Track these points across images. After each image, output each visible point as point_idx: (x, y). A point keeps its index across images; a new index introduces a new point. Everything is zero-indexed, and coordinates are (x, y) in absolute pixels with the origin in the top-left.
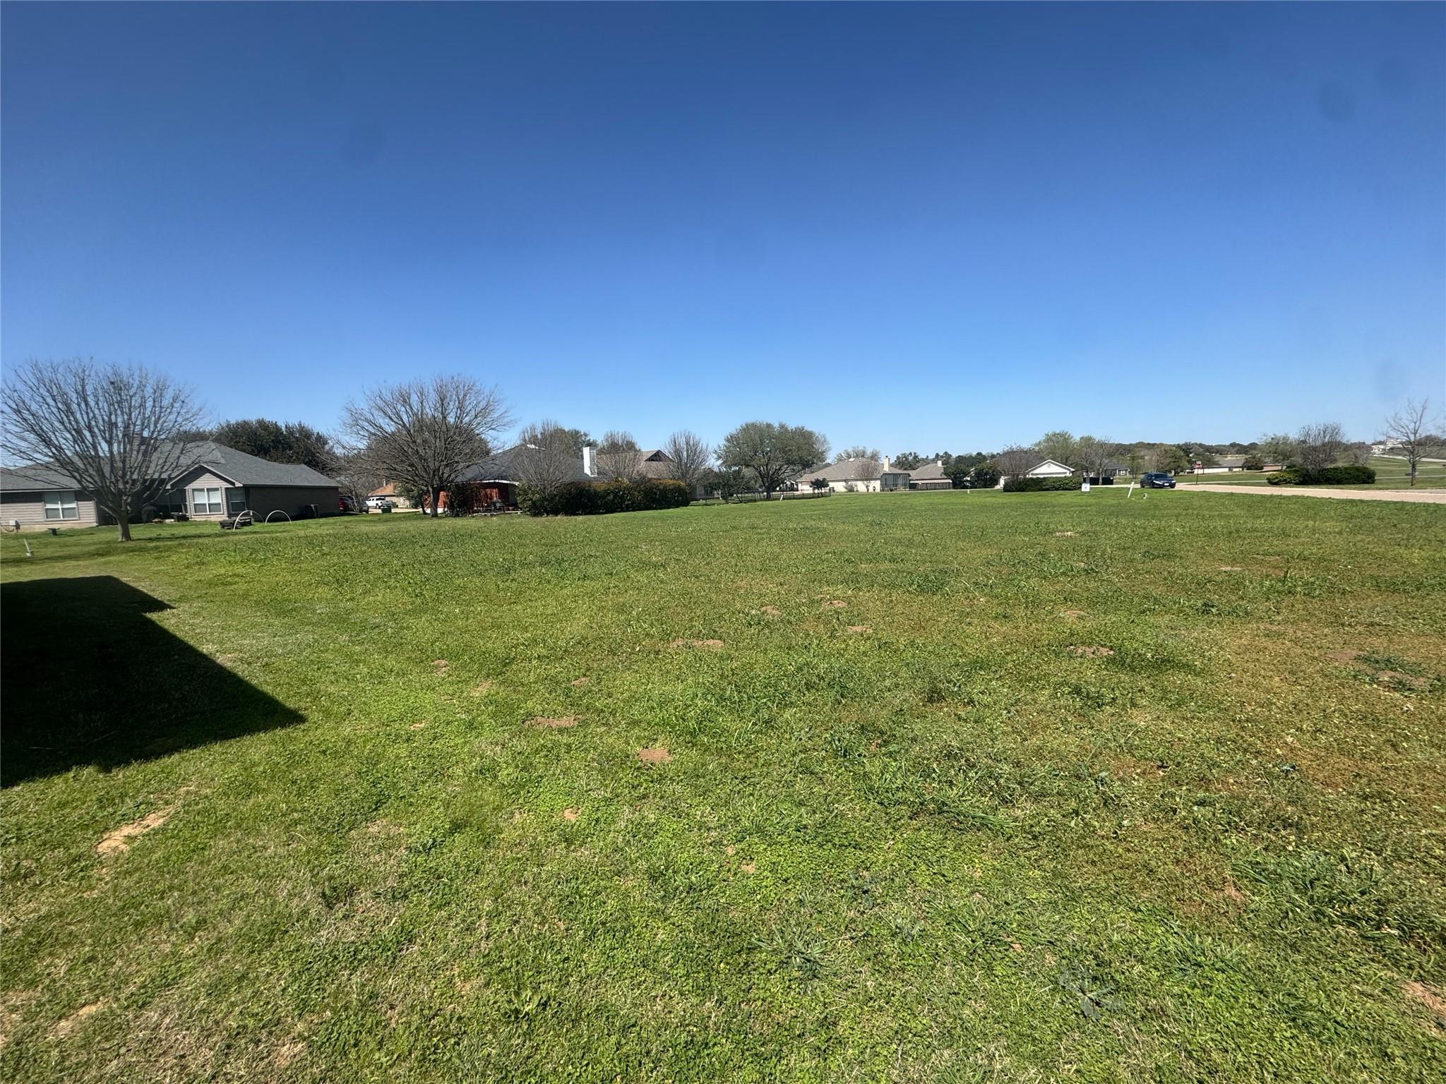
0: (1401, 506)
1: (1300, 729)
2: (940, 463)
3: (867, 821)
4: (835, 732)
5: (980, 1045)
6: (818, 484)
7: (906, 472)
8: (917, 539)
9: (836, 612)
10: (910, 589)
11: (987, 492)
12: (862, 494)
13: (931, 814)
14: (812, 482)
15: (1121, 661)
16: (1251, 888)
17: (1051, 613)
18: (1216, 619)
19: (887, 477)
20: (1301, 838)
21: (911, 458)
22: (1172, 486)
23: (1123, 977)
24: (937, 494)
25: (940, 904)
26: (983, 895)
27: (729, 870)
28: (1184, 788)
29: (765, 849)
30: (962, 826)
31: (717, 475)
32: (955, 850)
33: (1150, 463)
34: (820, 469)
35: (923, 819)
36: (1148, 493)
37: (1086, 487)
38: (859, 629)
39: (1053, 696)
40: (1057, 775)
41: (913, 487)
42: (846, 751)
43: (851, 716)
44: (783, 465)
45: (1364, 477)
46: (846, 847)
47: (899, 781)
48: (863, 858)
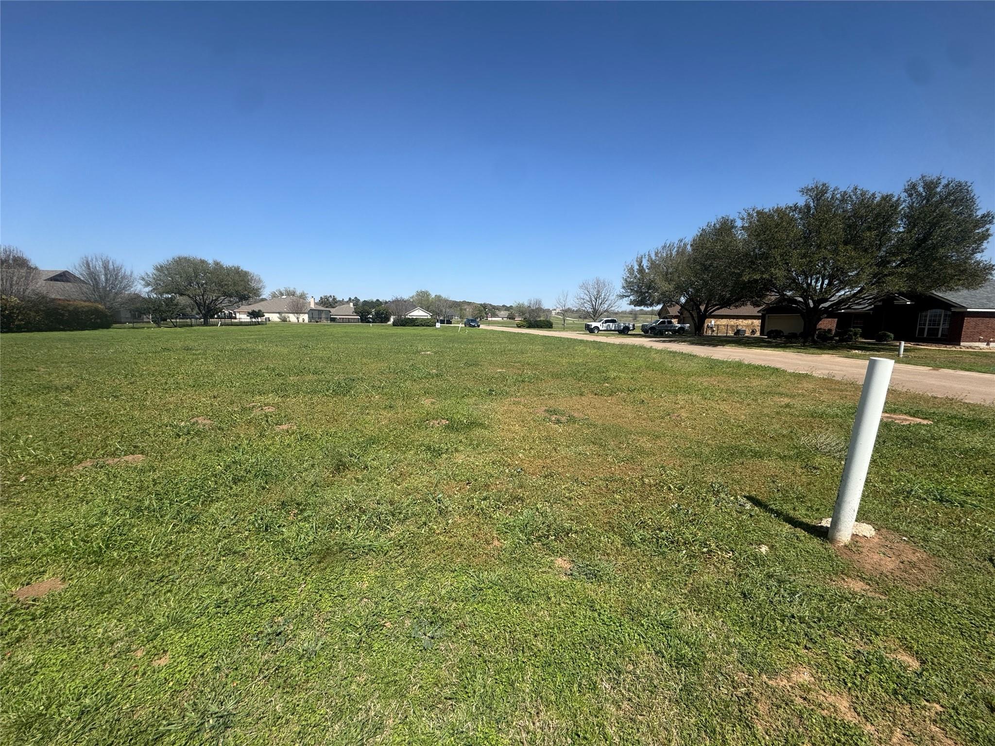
1: (524, 449)
2: (351, 304)
3: (284, 576)
4: (258, 513)
5: (361, 707)
6: (254, 314)
7: (327, 309)
8: (334, 357)
9: (266, 416)
10: (327, 393)
11: (382, 326)
12: (293, 324)
13: (334, 554)
14: (249, 313)
16: (504, 537)
17: (417, 402)
18: (494, 397)
19: (314, 312)
21: (331, 299)
23: (446, 614)
24: (350, 326)
25: (338, 618)
26: (368, 599)
27: (137, 673)
28: (478, 493)
29: (181, 637)
30: (356, 556)
34: (256, 302)
35: (329, 560)
36: (468, 330)
37: (438, 325)
38: (285, 427)
41: (333, 320)
42: (267, 526)
43: (273, 498)
44: (219, 297)
45: (548, 325)
46: (264, 604)
47: (311, 538)
48: (279, 607)
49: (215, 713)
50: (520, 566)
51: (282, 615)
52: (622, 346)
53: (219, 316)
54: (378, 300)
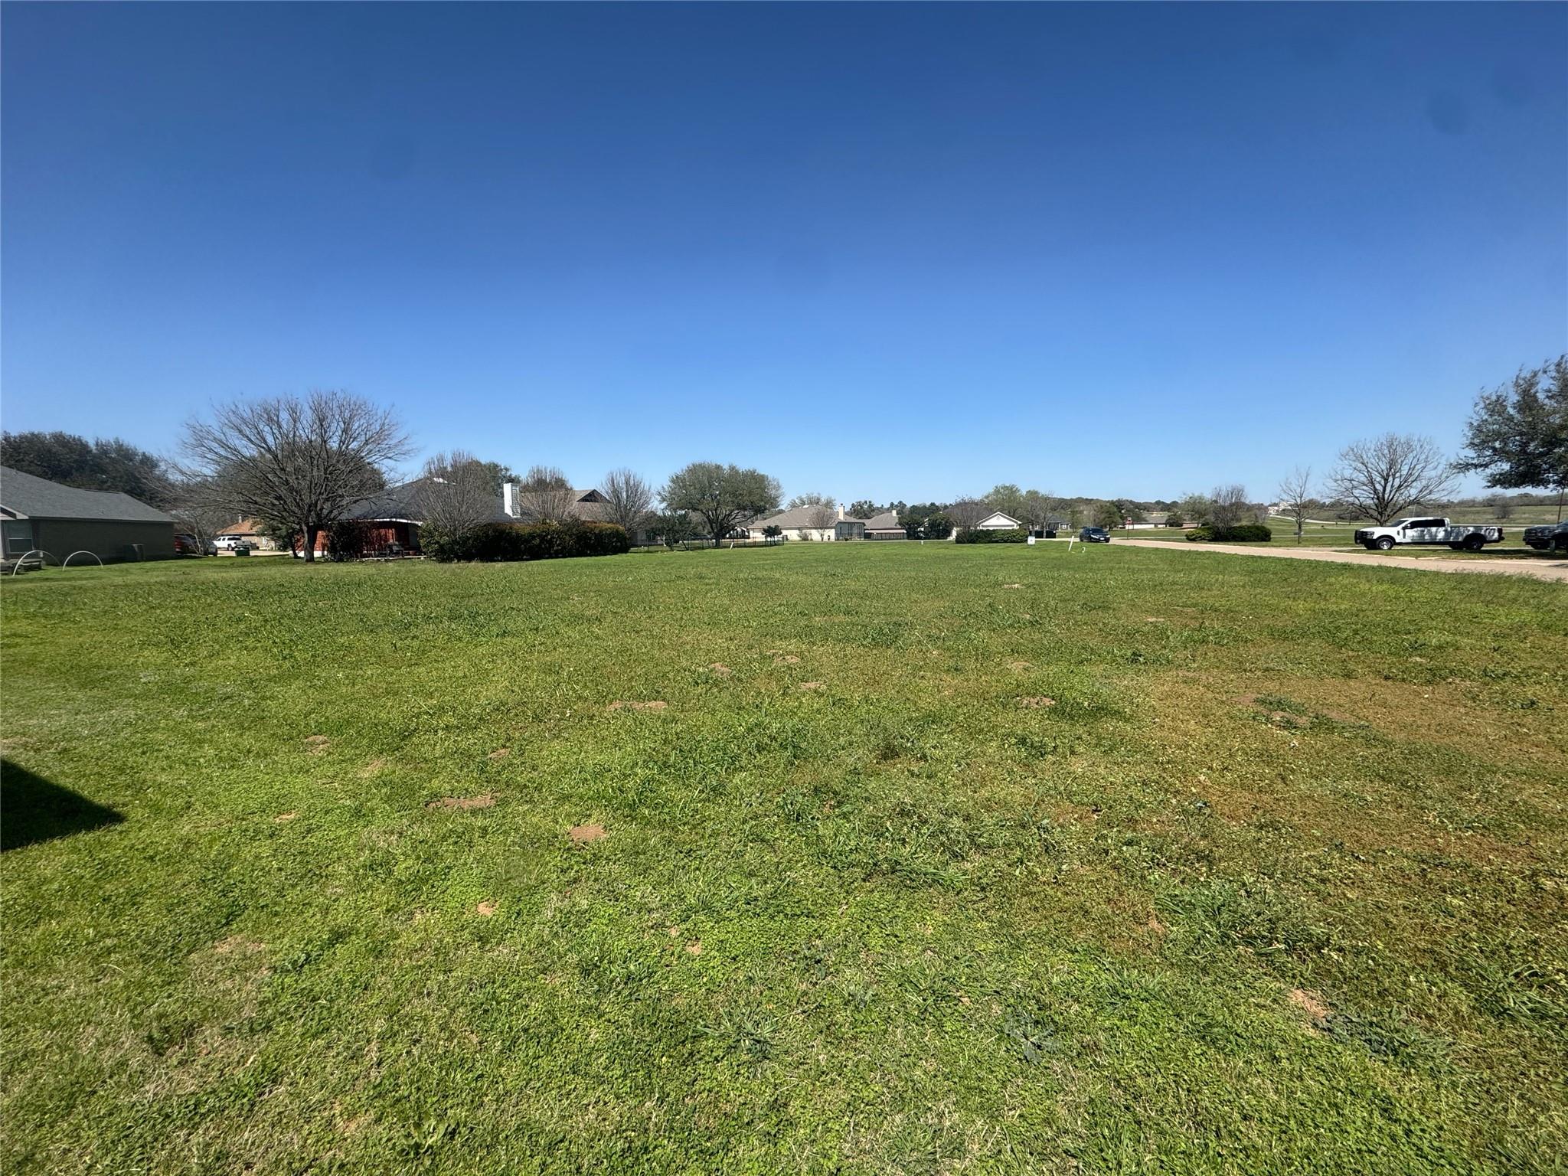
0: (1290, 562)
1: (1210, 768)
2: (894, 513)
3: (820, 887)
4: (787, 795)
5: (930, 1105)
6: (771, 532)
7: (860, 521)
8: (872, 591)
9: (789, 668)
10: (865, 643)
11: (940, 543)
12: (818, 543)
13: (884, 874)
14: (764, 529)
15: (1063, 711)
16: (1170, 919)
17: (1000, 665)
18: (1142, 667)
19: (842, 525)
20: (1211, 869)
21: (866, 507)
22: (1107, 540)
23: (1061, 1017)
24: (892, 544)
25: (893, 966)
26: (934, 952)
27: (673, 954)
28: (1115, 830)
29: (712, 927)
30: (914, 884)
31: (663, 519)
32: (908, 909)
33: (1088, 517)
34: (772, 515)
35: (877, 880)
36: (1087, 547)
37: (1032, 540)
38: (812, 685)
39: (1001, 747)
40: (1003, 826)
41: (868, 536)
42: (798, 815)
43: (805, 778)
44: (733, 510)
45: (1261, 535)
46: (799, 916)
47: (853, 843)
48: (816, 926)
49: (752, 1035)
50: (1207, 979)
51: (820, 937)
52: (1461, 578)
53: (730, 535)
54: (933, 504)
